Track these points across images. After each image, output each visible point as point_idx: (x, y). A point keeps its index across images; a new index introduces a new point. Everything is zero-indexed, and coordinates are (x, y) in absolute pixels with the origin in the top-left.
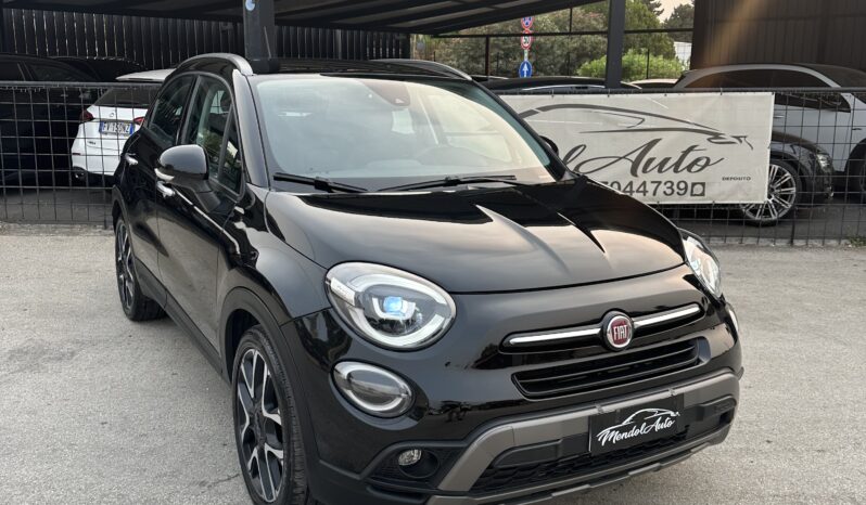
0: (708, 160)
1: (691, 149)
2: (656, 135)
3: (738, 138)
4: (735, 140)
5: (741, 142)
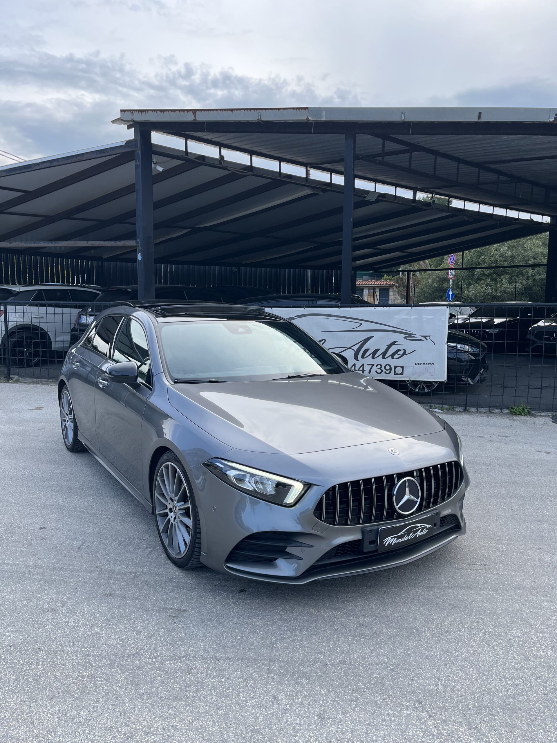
0: (405, 351)
1: (393, 343)
2: (369, 334)
3: (425, 337)
4: (423, 338)
5: (427, 339)
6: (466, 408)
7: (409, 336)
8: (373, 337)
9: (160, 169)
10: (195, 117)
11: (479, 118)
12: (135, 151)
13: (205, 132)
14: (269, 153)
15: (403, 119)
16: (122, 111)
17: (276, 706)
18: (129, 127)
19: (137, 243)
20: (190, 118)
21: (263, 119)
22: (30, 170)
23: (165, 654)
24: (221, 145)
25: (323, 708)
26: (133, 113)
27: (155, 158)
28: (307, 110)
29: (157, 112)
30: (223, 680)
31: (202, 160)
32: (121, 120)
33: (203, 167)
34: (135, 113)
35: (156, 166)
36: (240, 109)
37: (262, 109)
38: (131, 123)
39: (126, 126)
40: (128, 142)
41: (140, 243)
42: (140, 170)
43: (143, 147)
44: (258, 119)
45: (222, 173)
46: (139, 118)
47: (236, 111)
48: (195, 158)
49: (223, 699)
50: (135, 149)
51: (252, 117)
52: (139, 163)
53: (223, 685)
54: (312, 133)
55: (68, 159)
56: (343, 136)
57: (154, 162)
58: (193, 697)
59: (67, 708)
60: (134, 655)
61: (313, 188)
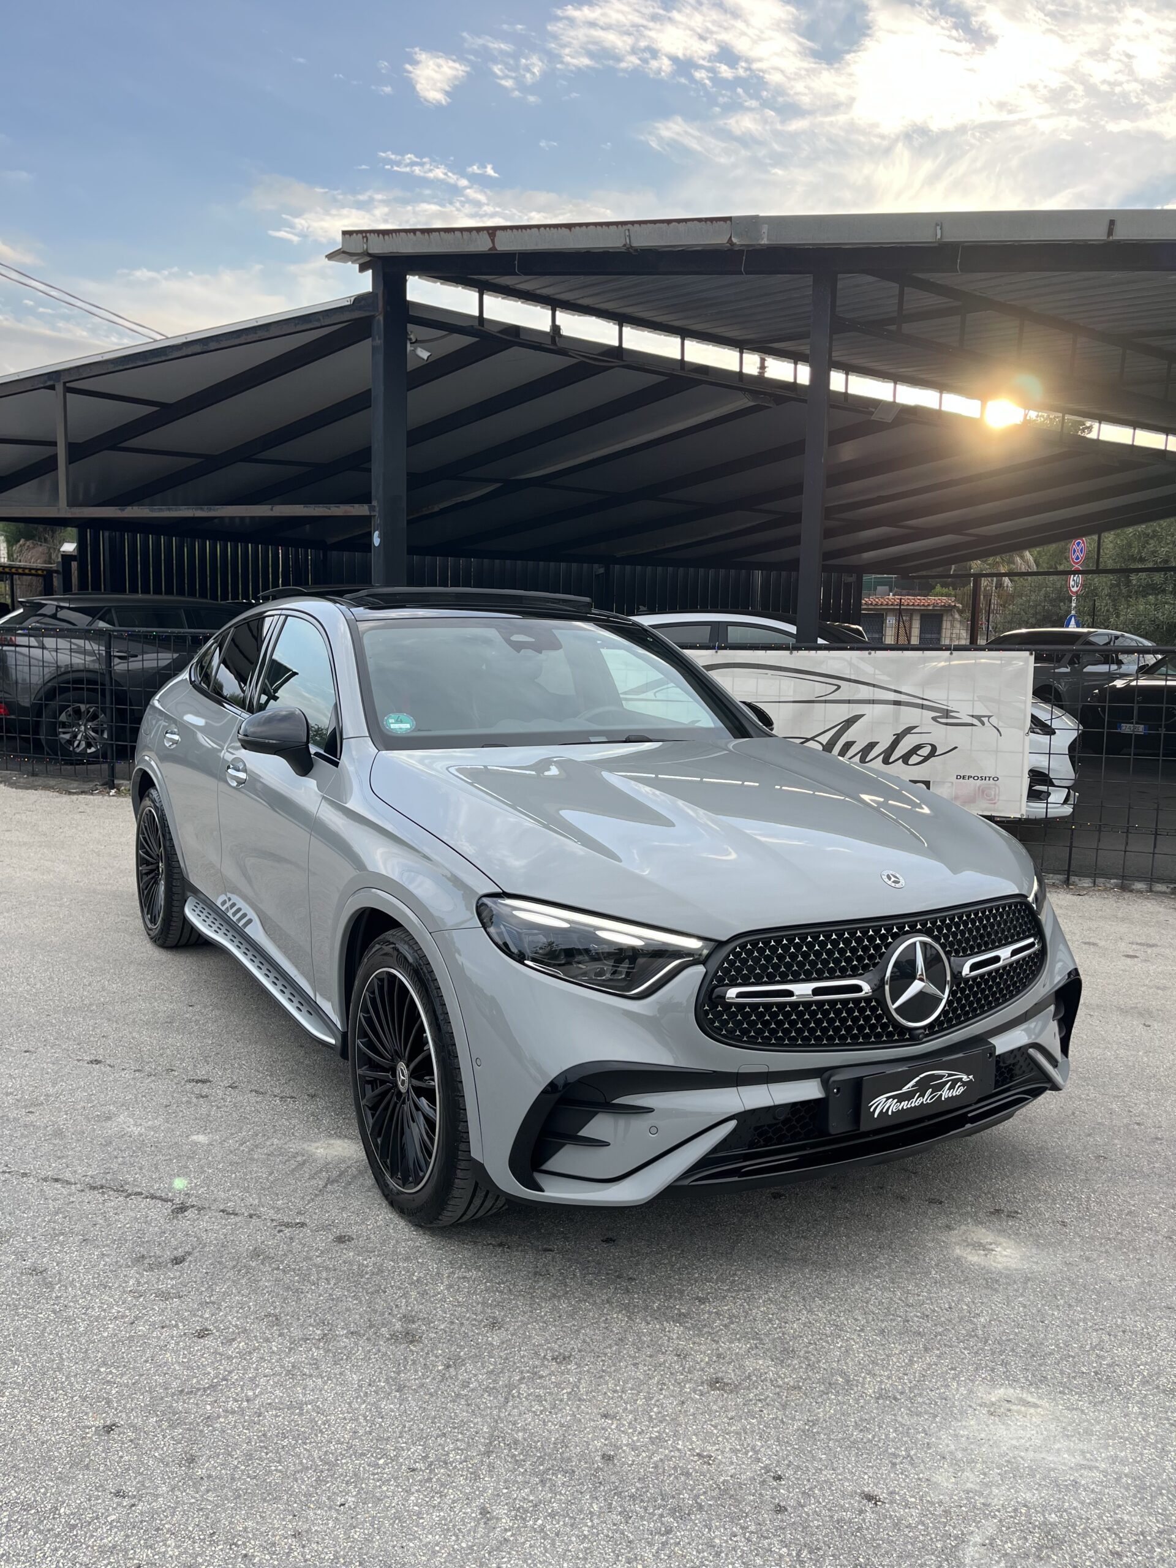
0: (934, 748)
1: (908, 730)
2: (857, 709)
3: (979, 718)
4: (975, 722)
5: (983, 724)
6: (1068, 879)
7: (944, 715)
8: (863, 715)
9: (424, 354)
10: (493, 241)
11: (1110, 232)
12: (373, 317)
13: (516, 274)
14: (658, 319)
15: (939, 236)
16: (344, 233)
17: (481, 1530)
18: (363, 268)
19: (372, 509)
20: (482, 245)
21: (634, 245)
22: (164, 358)
23: (271, 1392)
24: (554, 304)
25: (585, 1545)
26: (366, 237)
27: (415, 331)
28: (728, 222)
29: (415, 234)
30: (381, 1462)
31: (514, 332)
32: (344, 252)
33: (515, 350)
34: (371, 237)
35: (416, 349)
36: (587, 225)
37: (633, 223)
38: (368, 259)
39: (357, 266)
40: (360, 300)
41: (377, 509)
42: (380, 357)
43: (389, 309)
44: (625, 245)
45: (558, 363)
46: (378, 247)
47: (578, 228)
48: (500, 332)
49: (370, 1505)
50: (372, 313)
51: (613, 242)
52: (379, 342)
53: (377, 1473)
54: (741, 273)
55: (239, 337)
56: (809, 279)
57: (410, 339)
58: (305, 1496)
59: (34, 1495)
60: (205, 1390)
61: (754, 393)
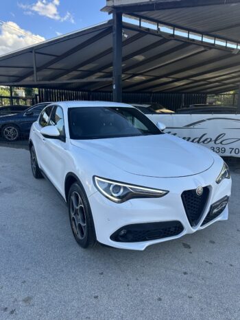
13: (154, 10)
19: (113, 79)
26: (113, 1)
31: (148, 31)
32: (105, 8)
33: (149, 35)
35: (124, 35)
38: (112, 9)
39: (108, 13)
43: (117, 24)
46: (117, 4)
48: (144, 30)
50: (113, 25)
52: (115, 33)
57: (123, 32)
